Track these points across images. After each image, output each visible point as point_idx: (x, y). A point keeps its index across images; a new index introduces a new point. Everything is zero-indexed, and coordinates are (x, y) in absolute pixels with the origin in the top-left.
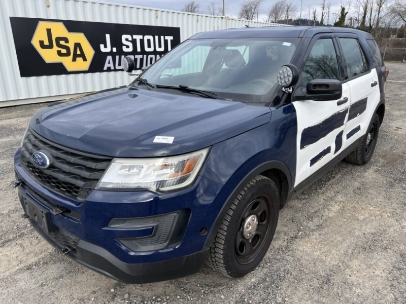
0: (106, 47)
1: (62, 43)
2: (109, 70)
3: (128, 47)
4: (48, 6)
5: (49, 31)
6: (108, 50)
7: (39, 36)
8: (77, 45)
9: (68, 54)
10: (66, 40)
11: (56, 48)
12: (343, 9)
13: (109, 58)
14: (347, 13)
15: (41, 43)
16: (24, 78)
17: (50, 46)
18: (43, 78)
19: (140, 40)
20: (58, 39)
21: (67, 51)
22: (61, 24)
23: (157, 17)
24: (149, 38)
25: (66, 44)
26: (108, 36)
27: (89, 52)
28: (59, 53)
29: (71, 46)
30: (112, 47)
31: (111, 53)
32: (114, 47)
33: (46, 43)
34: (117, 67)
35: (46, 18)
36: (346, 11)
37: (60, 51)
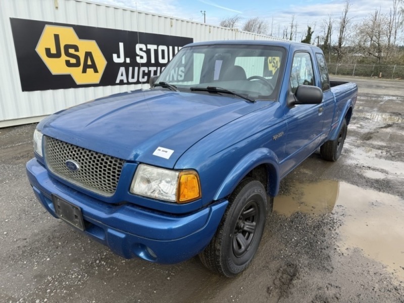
0: (119, 57)
1: (72, 51)
2: (122, 83)
3: (142, 57)
4: (57, 8)
5: (57, 37)
6: (121, 60)
7: (45, 43)
8: (88, 55)
9: (77, 65)
10: (76, 48)
11: (64, 57)
12: (310, 29)
13: (122, 69)
14: (313, 32)
15: (48, 51)
16: (26, 93)
17: (58, 55)
18: (49, 92)
19: (155, 50)
20: (67, 47)
21: (77, 61)
22: (71, 30)
23: (172, 26)
24: (163, 49)
25: (76, 53)
26: (121, 45)
27: (101, 63)
28: (68, 64)
29: (81, 55)
30: (126, 57)
31: (124, 64)
32: (128, 57)
33: (54, 51)
34: (131, 80)
35: (54, 21)
36: (312, 30)
37: (69, 61)
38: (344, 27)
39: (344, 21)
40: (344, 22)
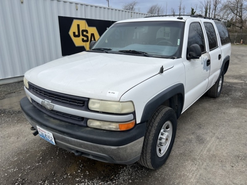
1: (85, 33)
4: (77, 9)
5: (78, 26)
7: (73, 29)
8: (93, 35)
9: (87, 41)
10: (87, 31)
11: (81, 37)
12: (193, 10)
14: (195, 12)
17: (78, 36)
20: (83, 31)
21: (87, 39)
23: (131, 16)
25: (87, 34)
28: (83, 40)
29: (89, 35)
33: (77, 34)
36: (194, 11)
37: (83, 39)
38: (216, 7)
39: (216, 2)
40: (216, 4)
